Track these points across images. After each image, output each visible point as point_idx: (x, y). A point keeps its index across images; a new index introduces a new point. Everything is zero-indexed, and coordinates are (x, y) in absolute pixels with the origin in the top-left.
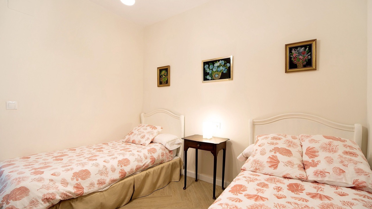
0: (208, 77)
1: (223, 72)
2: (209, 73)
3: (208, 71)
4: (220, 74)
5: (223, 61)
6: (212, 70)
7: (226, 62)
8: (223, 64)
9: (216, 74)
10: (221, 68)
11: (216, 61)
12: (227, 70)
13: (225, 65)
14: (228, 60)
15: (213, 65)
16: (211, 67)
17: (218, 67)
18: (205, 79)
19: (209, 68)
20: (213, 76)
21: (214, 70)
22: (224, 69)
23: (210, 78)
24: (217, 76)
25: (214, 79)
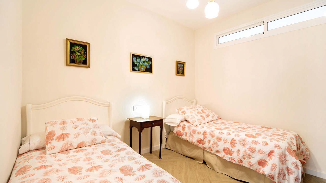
0: (136, 68)
1: (147, 67)
2: (136, 64)
3: (136, 63)
4: (145, 68)
5: (147, 59)
6: (139, 63)
7: (149, 60)
8: (147, 61)
9: (142, 67)
10: (146, 63)
11: (142, 57)
12: (149, 66)
13: (148, 62)
14: (150, 59)
15: (140, 60)
16: (138, 60)
17: (144, 62)
18: (133, 69)
19: (137, 61)
20: (140, 68)
21: (141, 64)
22: (147, 65)
23: (137, 69)
24: (142, 69)
25: (140, 71)
